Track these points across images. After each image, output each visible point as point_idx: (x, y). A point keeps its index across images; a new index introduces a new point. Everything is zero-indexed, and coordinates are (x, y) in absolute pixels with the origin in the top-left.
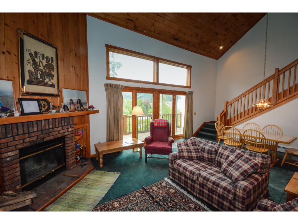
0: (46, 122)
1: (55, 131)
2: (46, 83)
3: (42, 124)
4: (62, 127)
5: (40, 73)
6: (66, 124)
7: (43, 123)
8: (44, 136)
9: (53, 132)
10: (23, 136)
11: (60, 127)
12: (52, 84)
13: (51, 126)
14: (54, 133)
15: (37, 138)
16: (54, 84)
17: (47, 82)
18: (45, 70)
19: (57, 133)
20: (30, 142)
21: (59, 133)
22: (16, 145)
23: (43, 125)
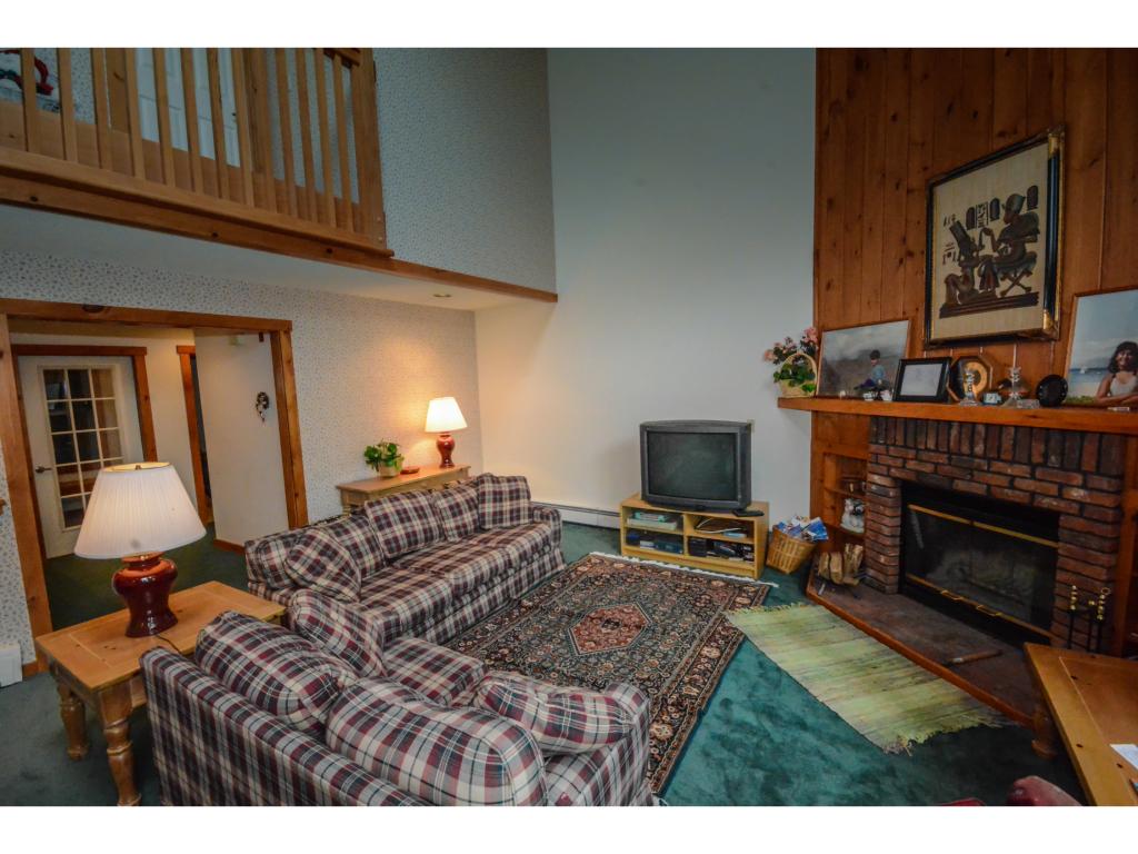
0: (964, 430)
1: (994, 473)
2: (999, 296)
3: (949, 435)
4: (1034, 467)
5: (979, 270)
6: (1053, 458)
7: (954, 432)
8: (957, 472)
9: (988, 471)
10: (903, 452)
11: (1020, 463)
12: (1023, 292)
13: (979, 449)
14: (990, 475)
15: (935, 472)
16: (1032, 291)
17: (1003, 293)
18: (1000, 252)
19: (1004, 481)
20: (918, 472)
21: (1012, 487)
22: (889, 467)
23: (952, 438)
